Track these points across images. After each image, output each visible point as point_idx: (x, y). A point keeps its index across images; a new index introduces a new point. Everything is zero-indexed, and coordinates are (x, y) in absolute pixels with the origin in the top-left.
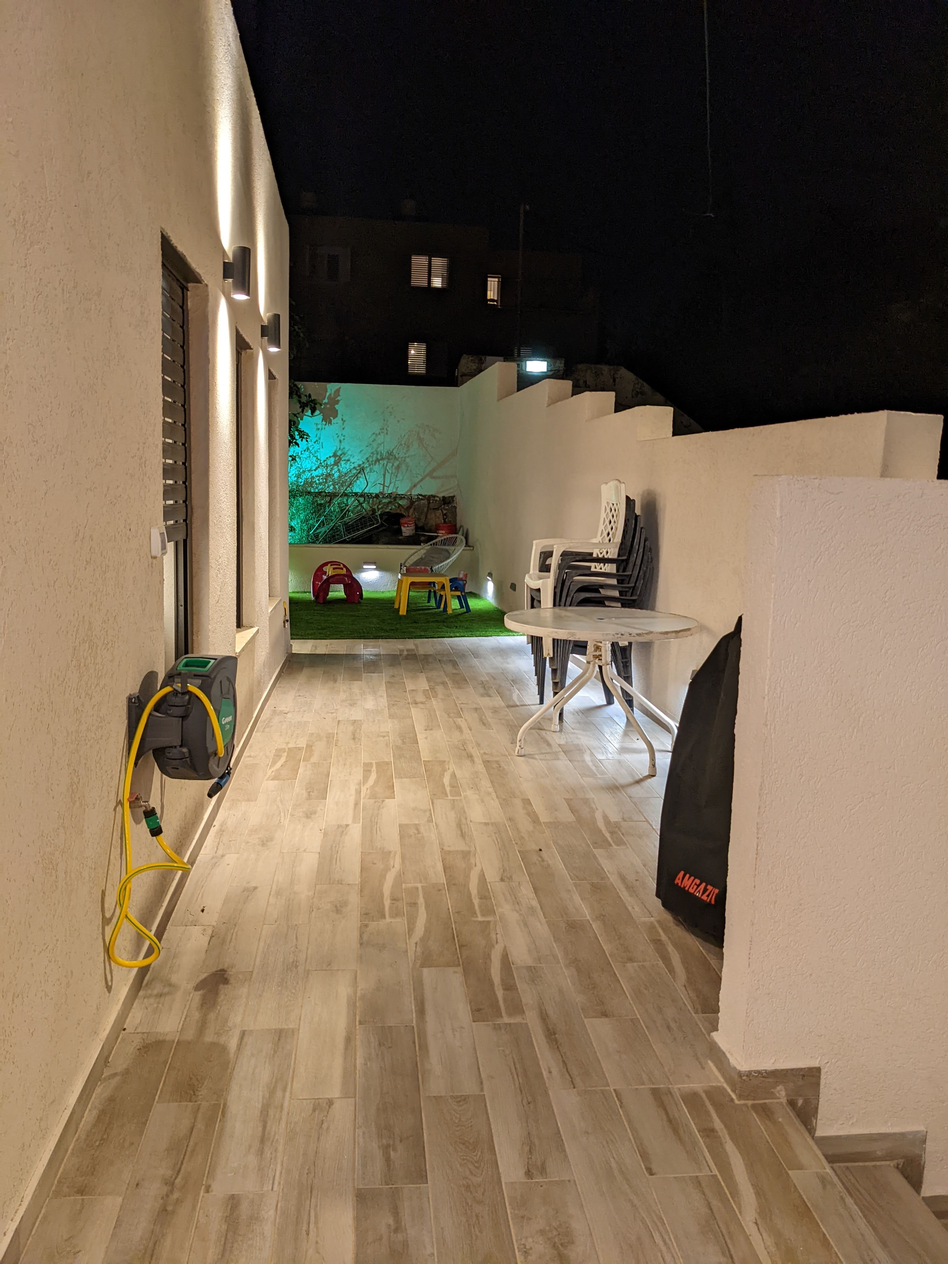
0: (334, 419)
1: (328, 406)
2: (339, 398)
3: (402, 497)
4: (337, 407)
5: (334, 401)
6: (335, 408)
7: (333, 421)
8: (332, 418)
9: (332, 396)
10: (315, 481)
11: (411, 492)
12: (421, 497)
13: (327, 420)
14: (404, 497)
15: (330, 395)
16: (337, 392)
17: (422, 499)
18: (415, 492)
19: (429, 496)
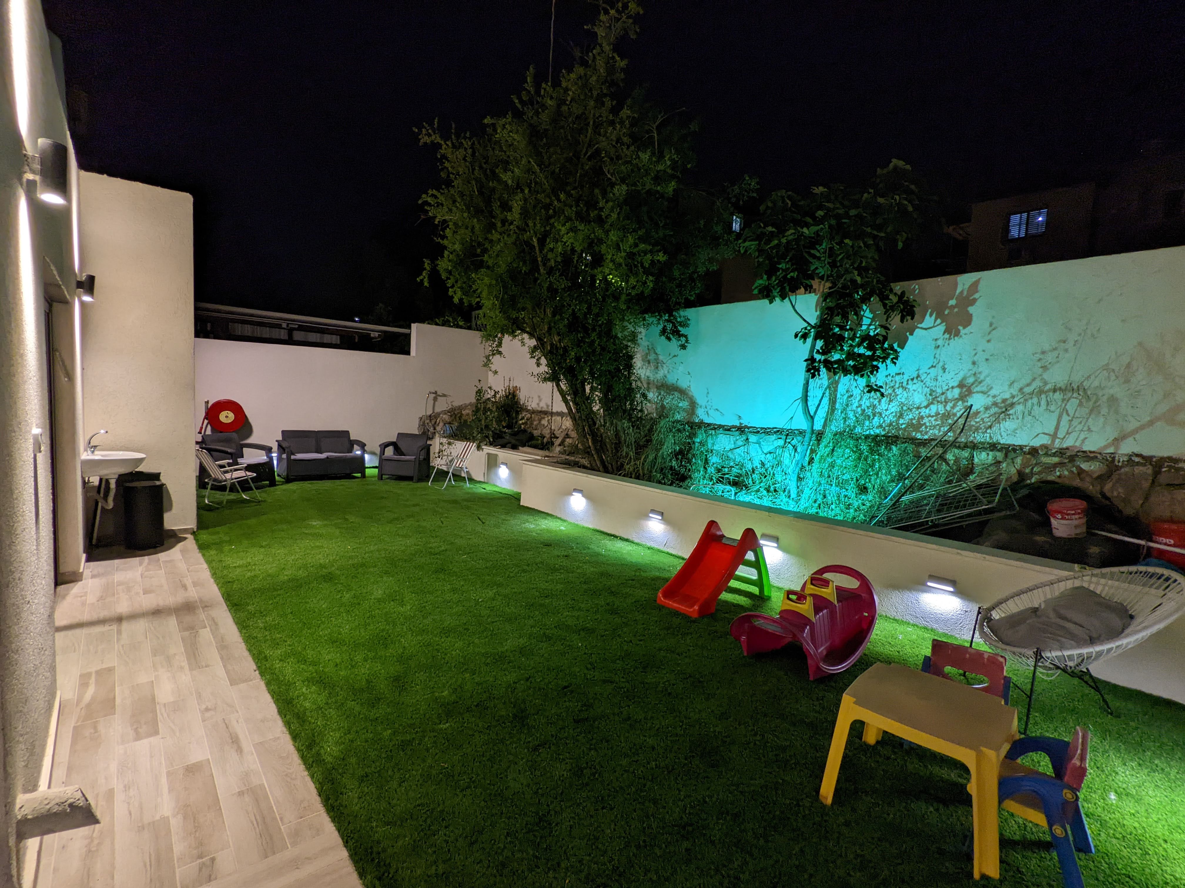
0: (964, 328)
1: (956, 310)
2: (976, 296)
3: (1089, 456)
4: (971, 309)
5: (968, 300)
6: (968, 311)
7: (963, 331)
8: (961, 328)
9: (965, 293)
10: (925, 424)
11: (1117, 448)
12: (1137, 459)
13: (952, 331)
14: (1096, 457)
15: (962, 292)
16: (974, 287)
17: (1138, 464)
18: (1126, 448)
19: (1162, 460)
